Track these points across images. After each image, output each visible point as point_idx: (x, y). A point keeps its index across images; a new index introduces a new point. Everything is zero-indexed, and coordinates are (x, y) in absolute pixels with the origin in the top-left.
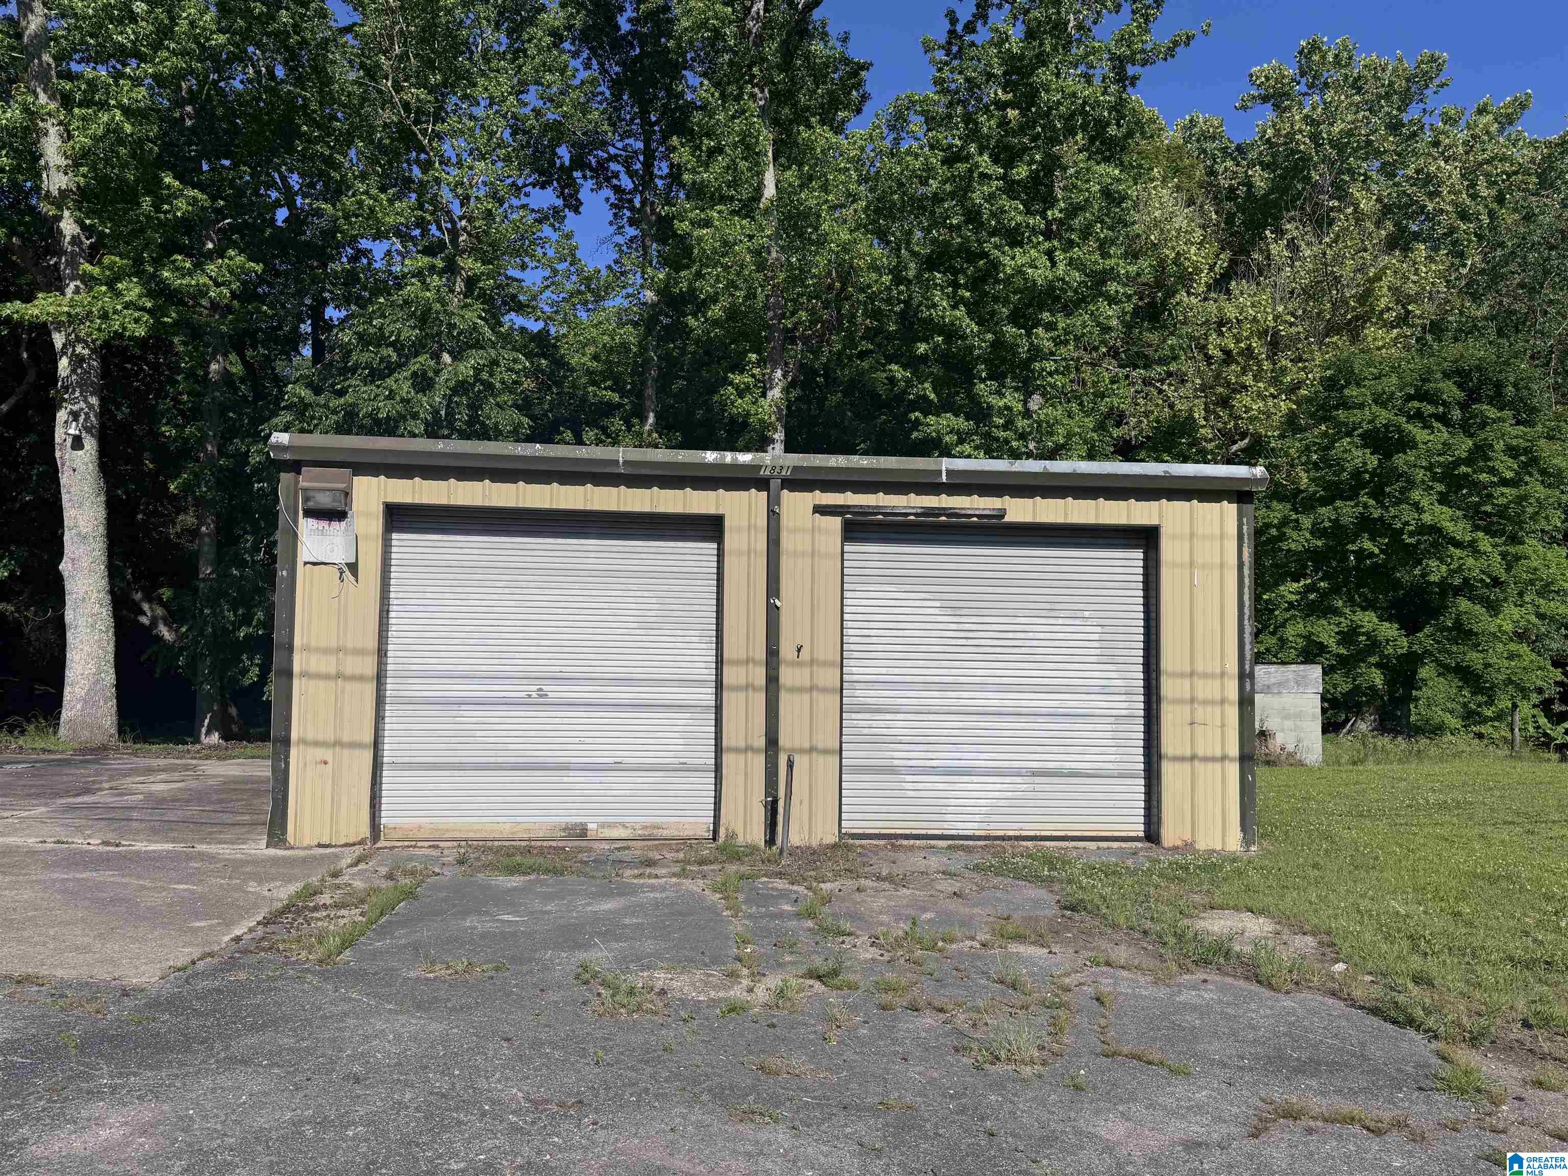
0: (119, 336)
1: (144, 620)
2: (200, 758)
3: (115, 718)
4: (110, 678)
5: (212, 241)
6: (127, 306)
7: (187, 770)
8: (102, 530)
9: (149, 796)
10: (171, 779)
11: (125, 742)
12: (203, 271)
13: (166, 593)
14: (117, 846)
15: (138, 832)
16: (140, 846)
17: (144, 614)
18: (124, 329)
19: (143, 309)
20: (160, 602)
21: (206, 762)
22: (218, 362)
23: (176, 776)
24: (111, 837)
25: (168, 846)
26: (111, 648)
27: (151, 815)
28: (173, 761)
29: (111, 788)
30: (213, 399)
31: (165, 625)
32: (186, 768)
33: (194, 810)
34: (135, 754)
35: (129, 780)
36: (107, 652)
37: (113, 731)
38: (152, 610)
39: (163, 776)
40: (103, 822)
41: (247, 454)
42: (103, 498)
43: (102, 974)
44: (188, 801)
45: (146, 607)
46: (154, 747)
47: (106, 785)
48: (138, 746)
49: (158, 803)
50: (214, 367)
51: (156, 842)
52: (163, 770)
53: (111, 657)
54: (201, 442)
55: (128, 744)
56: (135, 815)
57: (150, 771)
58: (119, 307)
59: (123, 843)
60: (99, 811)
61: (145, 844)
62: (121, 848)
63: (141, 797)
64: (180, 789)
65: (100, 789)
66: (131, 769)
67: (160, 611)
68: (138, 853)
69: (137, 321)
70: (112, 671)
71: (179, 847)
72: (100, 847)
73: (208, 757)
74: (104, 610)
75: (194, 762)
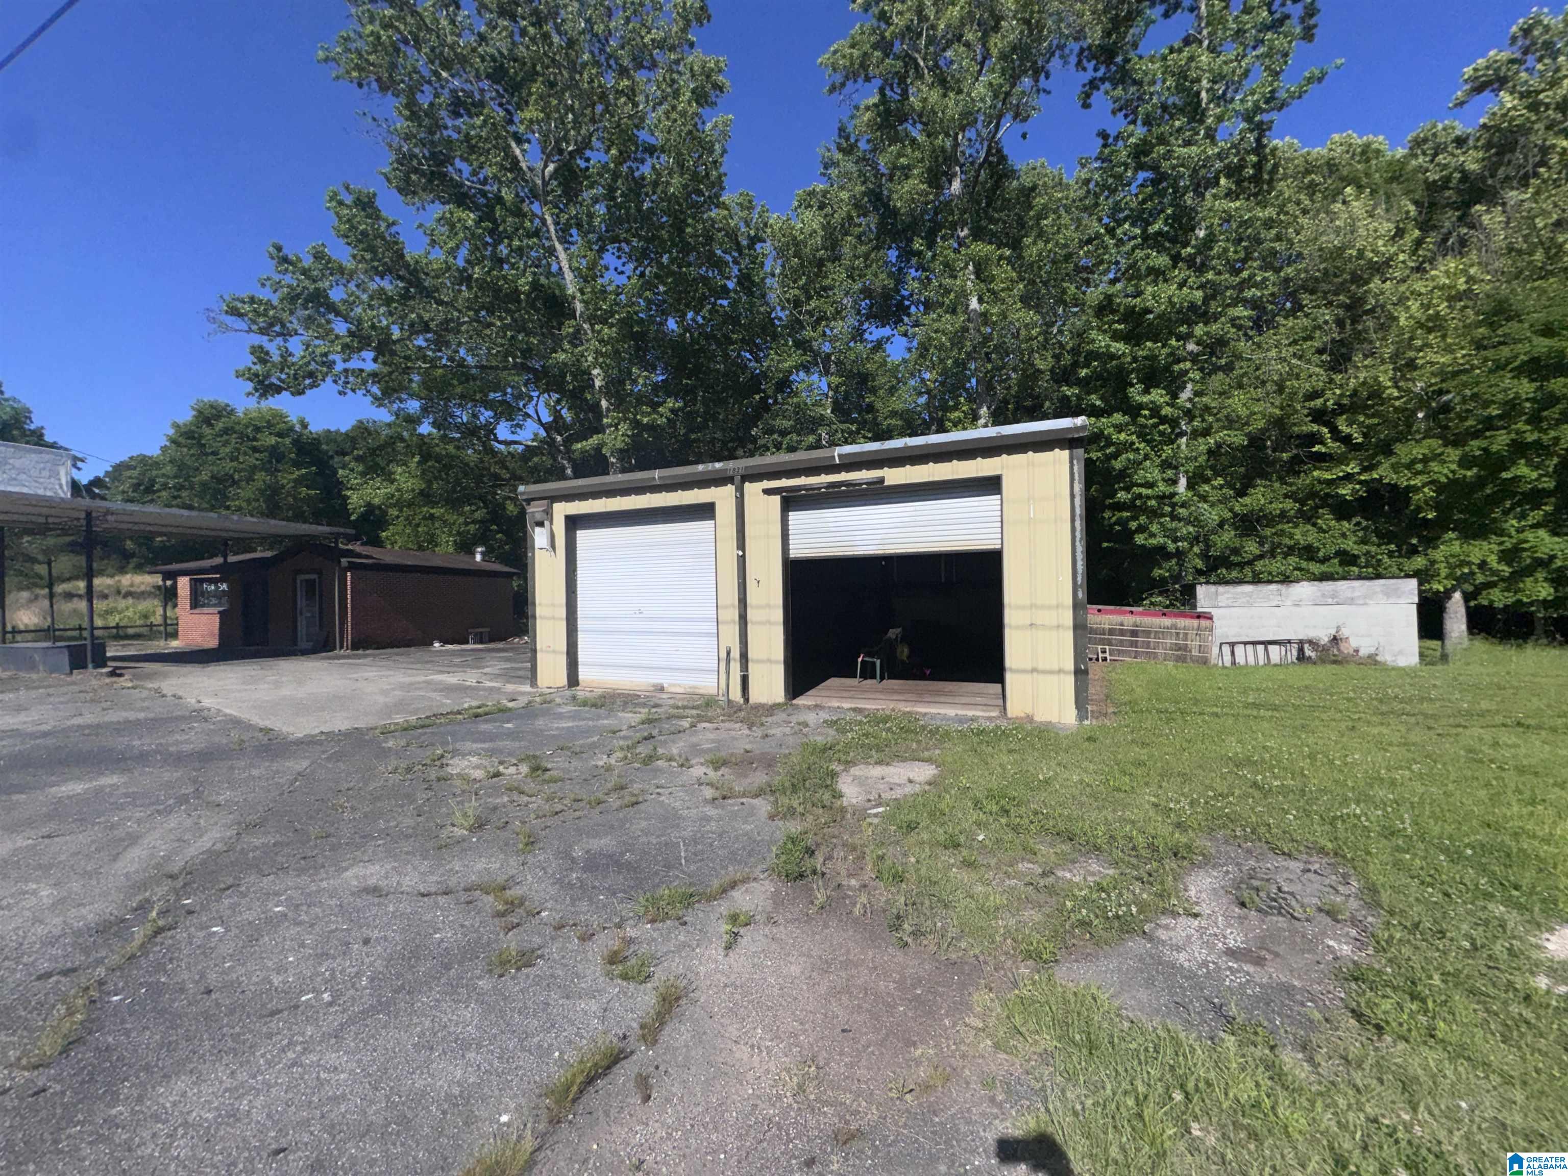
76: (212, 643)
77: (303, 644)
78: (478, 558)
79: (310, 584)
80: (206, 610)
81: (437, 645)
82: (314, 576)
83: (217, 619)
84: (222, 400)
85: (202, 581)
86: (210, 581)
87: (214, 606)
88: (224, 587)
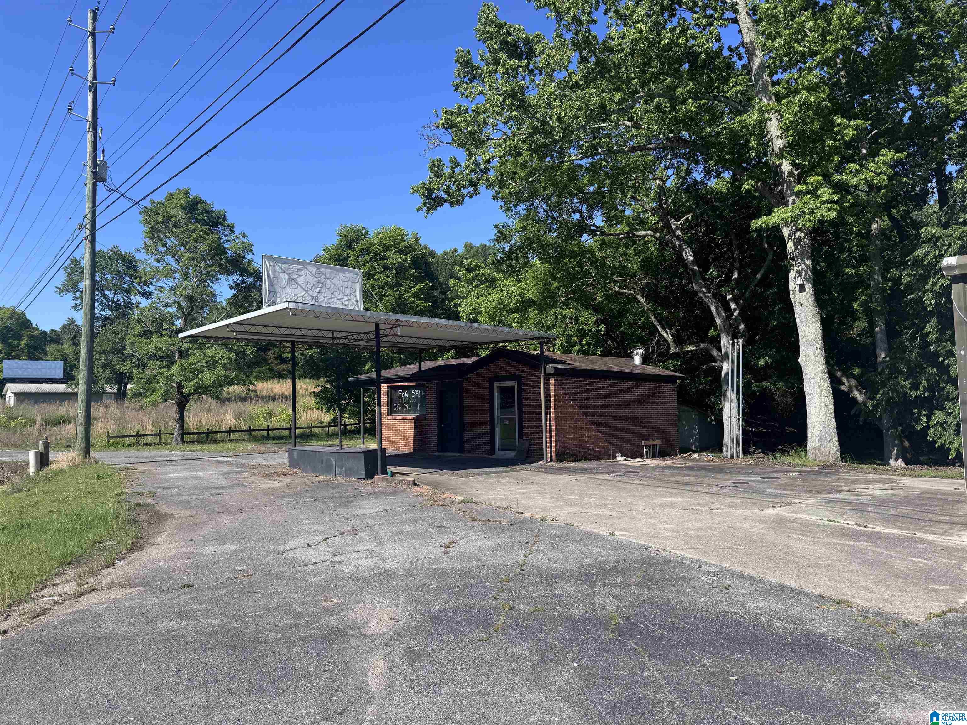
0: (821, 222)
1: (844, 388)
2: (898, 475)
3: (838, 447)
4: (833, 424)
5: (865, 148)
6: (824, 203)
7: (892, 482)
8: (820, 336)
9: (874, 497)
10: (884, 488)
11: (846, 462)
12: (866, 168)
13: (856, 371)
14: (865, 527)
15: (875, 520)
16: (880, 529)
17: (844, 384)
18: (823, 217)
19: (833, 202)
20: (853, 376)
21: (904, 478)
22: (877, 222)
23: (886, 485)
24: (859, 521)
25: (897, 532)
26: (832, 406)
27: (880, 509)
28: (881, 476)
29: (849, 491)
30: (876, 246)
31: (858, 390)
32: (891, 481)
33: (906, 510)
34: (855, 470)
35: (858, 486)
36: (829, 408)
37: (838, 455)
38: (848, 382)
39: (878, 485)
40: (852, 511)
41: (900, 277)
42: (819, 318)
43: (887, 608)
44: (900, 503)
45: (844, 380)
46: (865, 467)
47: (845, 489)
48: (855, 465)
49: (882, 503)
50: (874, 226)
51: (889, 527)
52: (877, 482)
53: (832, 411)
54: (870, 275)
55: (849, 464)
56: (870, 509)
57: (867, 481)
58: (819, 205)
59: (868, 525)
60: (846, 504)
61: (882, 528)
62: (868, 529)
63: (869, 498)
64: (893, 495)
65: (843, 491)
66: (856, 480)
67: (853, 382)
68: (879, 533)
69: (830, 210)
70: (834, 419)
71: (905, 533)
72: (855, 527)
73: (904, 475)
74: (825, 384)
75: (895, 477)
76: (409, 449)
77: (500, 454)
78: (637, 360)
79: (506, 392)
80: (401, 416)
81: (620, 458)
82: (513, 384)
83: (412, 423)
84: (360, 225)
85: (396, 388)
86: (405, 388)
87: (408, 412)
88: (417, 393)
